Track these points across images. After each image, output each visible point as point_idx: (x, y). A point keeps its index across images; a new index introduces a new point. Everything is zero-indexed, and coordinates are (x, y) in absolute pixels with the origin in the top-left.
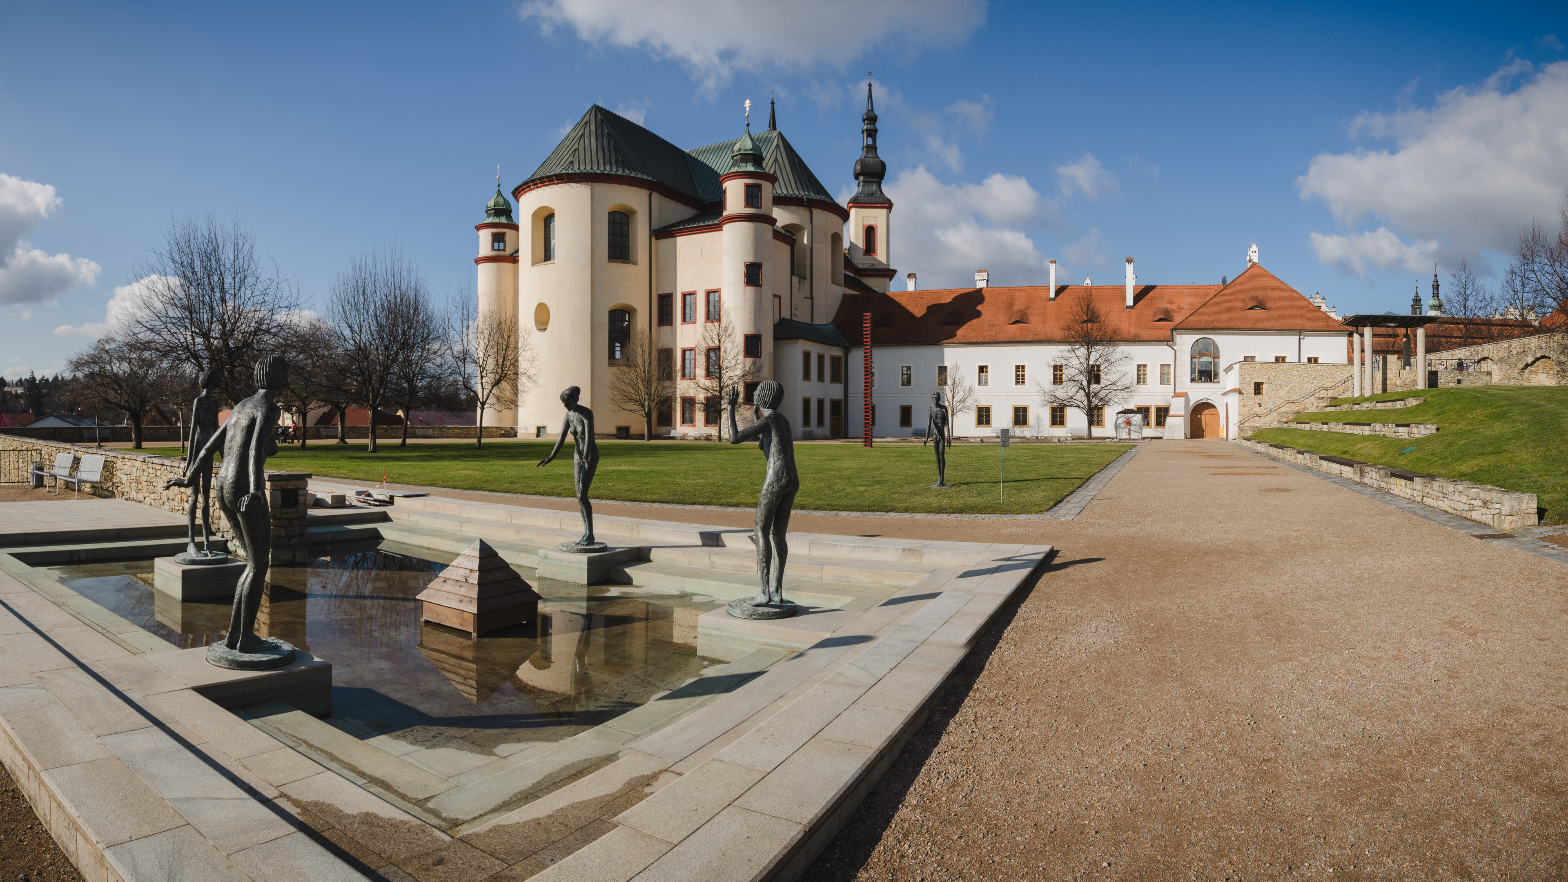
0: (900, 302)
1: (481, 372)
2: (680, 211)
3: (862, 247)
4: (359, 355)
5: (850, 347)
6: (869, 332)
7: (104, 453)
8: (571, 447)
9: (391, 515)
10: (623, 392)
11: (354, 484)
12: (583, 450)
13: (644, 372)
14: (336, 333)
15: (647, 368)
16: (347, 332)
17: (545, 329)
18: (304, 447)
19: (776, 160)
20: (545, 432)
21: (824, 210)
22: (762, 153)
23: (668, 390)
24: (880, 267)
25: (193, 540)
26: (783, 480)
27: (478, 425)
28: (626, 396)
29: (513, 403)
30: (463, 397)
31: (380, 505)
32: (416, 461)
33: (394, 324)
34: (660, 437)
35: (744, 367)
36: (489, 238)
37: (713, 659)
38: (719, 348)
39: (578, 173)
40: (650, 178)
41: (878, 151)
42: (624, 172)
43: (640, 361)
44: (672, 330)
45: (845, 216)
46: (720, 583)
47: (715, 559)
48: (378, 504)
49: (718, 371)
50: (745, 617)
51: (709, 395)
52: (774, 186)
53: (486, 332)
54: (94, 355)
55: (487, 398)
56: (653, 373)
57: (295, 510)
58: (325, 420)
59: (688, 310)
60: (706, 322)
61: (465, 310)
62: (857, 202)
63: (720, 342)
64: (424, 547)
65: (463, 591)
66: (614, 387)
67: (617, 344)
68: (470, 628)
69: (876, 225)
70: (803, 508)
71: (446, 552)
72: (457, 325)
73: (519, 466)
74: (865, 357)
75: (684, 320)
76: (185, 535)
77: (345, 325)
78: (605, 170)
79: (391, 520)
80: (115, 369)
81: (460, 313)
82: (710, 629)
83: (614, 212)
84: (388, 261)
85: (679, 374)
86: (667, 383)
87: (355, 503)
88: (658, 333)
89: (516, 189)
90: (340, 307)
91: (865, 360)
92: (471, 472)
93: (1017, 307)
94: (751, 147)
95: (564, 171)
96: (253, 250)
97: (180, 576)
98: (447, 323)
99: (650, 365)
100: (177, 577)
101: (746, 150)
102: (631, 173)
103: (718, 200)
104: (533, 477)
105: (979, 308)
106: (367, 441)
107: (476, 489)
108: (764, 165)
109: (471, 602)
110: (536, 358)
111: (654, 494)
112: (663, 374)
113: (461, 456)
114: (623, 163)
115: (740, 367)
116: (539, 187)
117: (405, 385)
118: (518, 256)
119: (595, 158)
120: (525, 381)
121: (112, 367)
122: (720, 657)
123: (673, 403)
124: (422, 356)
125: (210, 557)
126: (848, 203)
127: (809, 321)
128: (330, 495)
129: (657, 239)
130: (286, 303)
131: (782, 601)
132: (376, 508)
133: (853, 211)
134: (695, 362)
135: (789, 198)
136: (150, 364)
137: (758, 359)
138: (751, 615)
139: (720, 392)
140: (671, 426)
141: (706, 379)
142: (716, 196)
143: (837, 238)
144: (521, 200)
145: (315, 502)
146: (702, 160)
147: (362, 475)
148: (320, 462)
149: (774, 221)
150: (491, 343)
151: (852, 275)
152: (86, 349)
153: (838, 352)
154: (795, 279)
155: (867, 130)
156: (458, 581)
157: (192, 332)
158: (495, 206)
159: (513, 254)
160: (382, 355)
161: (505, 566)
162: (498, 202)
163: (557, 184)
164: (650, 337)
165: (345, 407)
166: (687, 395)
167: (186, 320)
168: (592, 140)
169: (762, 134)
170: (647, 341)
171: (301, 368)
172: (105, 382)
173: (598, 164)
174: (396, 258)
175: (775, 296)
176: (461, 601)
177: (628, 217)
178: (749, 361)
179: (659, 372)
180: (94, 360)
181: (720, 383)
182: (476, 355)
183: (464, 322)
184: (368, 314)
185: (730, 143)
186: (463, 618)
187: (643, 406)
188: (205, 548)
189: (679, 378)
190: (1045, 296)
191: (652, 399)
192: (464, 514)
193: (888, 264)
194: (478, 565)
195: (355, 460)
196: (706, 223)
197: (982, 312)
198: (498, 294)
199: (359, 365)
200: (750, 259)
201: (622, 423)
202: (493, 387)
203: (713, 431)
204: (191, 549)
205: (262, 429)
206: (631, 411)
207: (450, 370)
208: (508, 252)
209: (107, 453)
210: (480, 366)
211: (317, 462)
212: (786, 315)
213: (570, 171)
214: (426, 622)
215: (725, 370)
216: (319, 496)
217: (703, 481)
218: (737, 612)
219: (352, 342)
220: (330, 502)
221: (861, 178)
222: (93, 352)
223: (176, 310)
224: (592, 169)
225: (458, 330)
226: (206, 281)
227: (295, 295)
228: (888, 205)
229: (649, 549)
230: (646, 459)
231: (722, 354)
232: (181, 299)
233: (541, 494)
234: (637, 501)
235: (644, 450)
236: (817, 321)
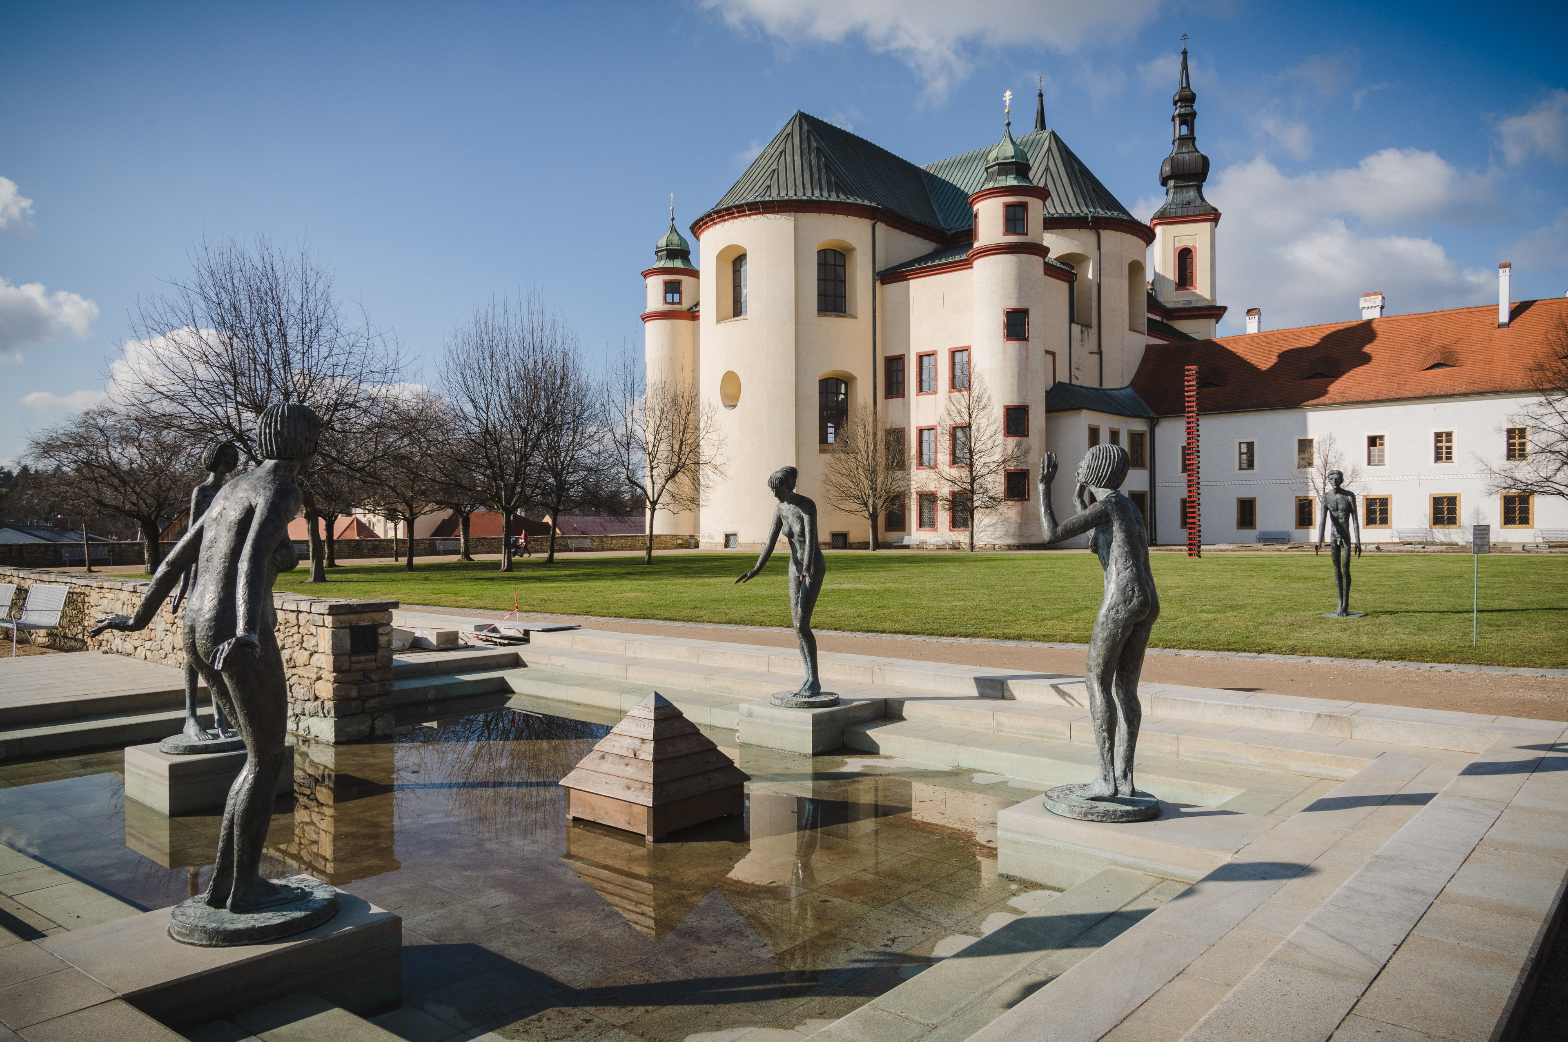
0: (1234, 350)
1: (651, 462)
2: (917, 246)
3: (1172, 279)
4: (486, 440)
5: (1158, 419)
6: (1194, 393)
7: (69, 580)
8: (784, 559)
9: (525, 658)
10: (838, 486)
11: (476, 616)
12: (802, 560)
13: (867, 460)
14: (453, 409)
15: (871, 454)
16: (468, 408)
17: (735, 406)
18: (410, 567)
19: (1047, 169)
20: (736, 540)
21: (1117, 230)
22: (1028, 160)
23: (900, 483)
24: (1200, 304)
25: (193, 714)
26: (1135, 600)
27: (647, 532)
28: (843, 492)
29: (694, 502)
30: (627, 497)
31: (509, 644)
32: (565, 581)
33: (536, 397)
34: (889, 546)
35: (1005, 449)
36: (661, 288)
37: (1024, 881)
38: (969, 426)
39: (777, 201)
40: (873, 204)
41: (1196, 143)
42: (838, 197)
43: (861, 445)
44: (904, 404)
45: (1147, 235)
46: (1014, 755)
47: (1002, 718)
48: (506, 642)
49: (968, 456)
50: (1075, 816)
51: (956, 488)
52: (1044, 204)
53: (656, 408)
54: (77, 434)
55: (659, 495)
56: (879, 460)
57: (373, 657)
58: (445, 529)
59: (925, 376)
60: (950, 392)
61: (628, 379)
62: (1165, 217)
63: (970, 416)
64: (572, 703)
65: (630, 771)
66: (827, 481)
67: (829, 424)
68: (643, 828)
69: (1194, 247)
70: (1168, 644)
71: (603, 708)
72: (618, 398)
73: (704, 585)
74: (1188, 428)
75: (920, 389)
76: (181, 705)
77: (466, 399)
78: (813, 195)
79: (525, 666)
80: (115, 456)
81: (622, 383)
82: (1018, 832)
83: (825, 250)
84: (525, 313)
85: (914, 462)
86: (898, 474)
87: (473, 642)
88: (886, 408)
89: (696, 224)
90: (458, 374)
91: (1189, 433)
92: (639, 594)
93: (1437, 342)
94: (1013, 154)
95: (759, 199)
96: (331, 290)
97: (167, 774)
98: (606, 397)
99: (875, 450)
100: (161, 776)
101: (1005, 158)
102: (848, 198)
103: (966, 228)
104: (724, 600)
105: (1368, 349)
106: (499, 557)
107: (645, 617)
108: (1031, 175)
109: (643, 788)
110: (724, 443)
111: (895, 621)
112: (893, 462)
113: (628, 574)
114: (839, 188)
115: (999, 450)
116: (725, 220)
117: (551, 480)
118: (698, 311)
119: (799, 182)
120: (710, 473)
121: (109, 453)
122: (1037, 877)
123: (907, 500)
124: (573, 441)
125: (222, 739)
126: (1152, 220)
127: (1096, 385)
128: (435, 632)
129: (883, 283)
130: (380, 367)
131: (1133, 792)
132: (503, 648)
133: (1158, 230)
134: (936, 444)
135: (1066, 218)
136: (175, 449)
137: (1025, 438)
138: (1086, 815)
139: (972, 484)
140: (904, 530)
141: (951, 467)
142: (963, 224)
143: (1136, 269)
144: (702, 237)
145: (412, 642)
146: (943, 178)
147: (488, 602)
148: (431, 586)
149: (1046, 250)
150: (664, 423)
151: (1158, 318)
152: (64, 423)
153: (1139, 426)
154: (1076, 328)
155: (1180, 115)
156: (622, 757)
157: (237, 403)
158: (667, 246)
159: (692, 308)
160: (518, 440)
161: (692, 731)
162: (671, 241)
163: (749, 215)
164: (875, 413)
165: (470, 512)
166: (926, 489)
167: (228, 386)
168: (796, 157)
169: (1027, 136)
170: (871, 419)
171: (404, 457)
172: (96, 475)
173: (804, 188)
174: (536, 310)
175: (1047, 352)
176: (629, 788)
177: (844, 256)
178: (1012, 441)
179: (887, 459)
180: (79, 441)
181: (971, 472)
182: (643, 439)
183: (628, 395)
184: (498, 385)
185: (982, 152)
186: (631, 814)
187: (866, 504)
188: (216, 725)
189: (914, 467)
190: (1490, 321)
191: (878, 495)
192: (630, 654)
193: (1214, 300)
194: (652, 732)
195: (481, 582)
196: (950, 260)
197: (1373, 355)
198: (672, 360)
199: (486, 453)
200: (1013, 304)
201: (838, 529)
202: (667, 481)
203: (962, 537)
204: (191, 729)
205: (263, 526)
206: (850, 511)
207: (611, 459)
208: (685, 306)
209: (74, 580)
210: (649, 454)
211: (428, 586)
212: (1063, 377)
213: (767, 199)
214: (575, 819)
215: (979, 455)
216: (418, 634)
217: (962, 603)
218: (1062, 808)
219: (476, 422)
220: (435, 643)
221: (1171, 183)
222: (75, 430)
223: (211, 370)
224: (796, 195)
225: (619, 405)
226: (258, 331)
227: (393, 356)
228: (1213, 216)
229: (901, 702)
230: (876, 574)
231: (974, 434)
232: (218, 355)
233: (736, 623)
234: (872, 631)
235: (870, 562)
236: (1107, 385)
